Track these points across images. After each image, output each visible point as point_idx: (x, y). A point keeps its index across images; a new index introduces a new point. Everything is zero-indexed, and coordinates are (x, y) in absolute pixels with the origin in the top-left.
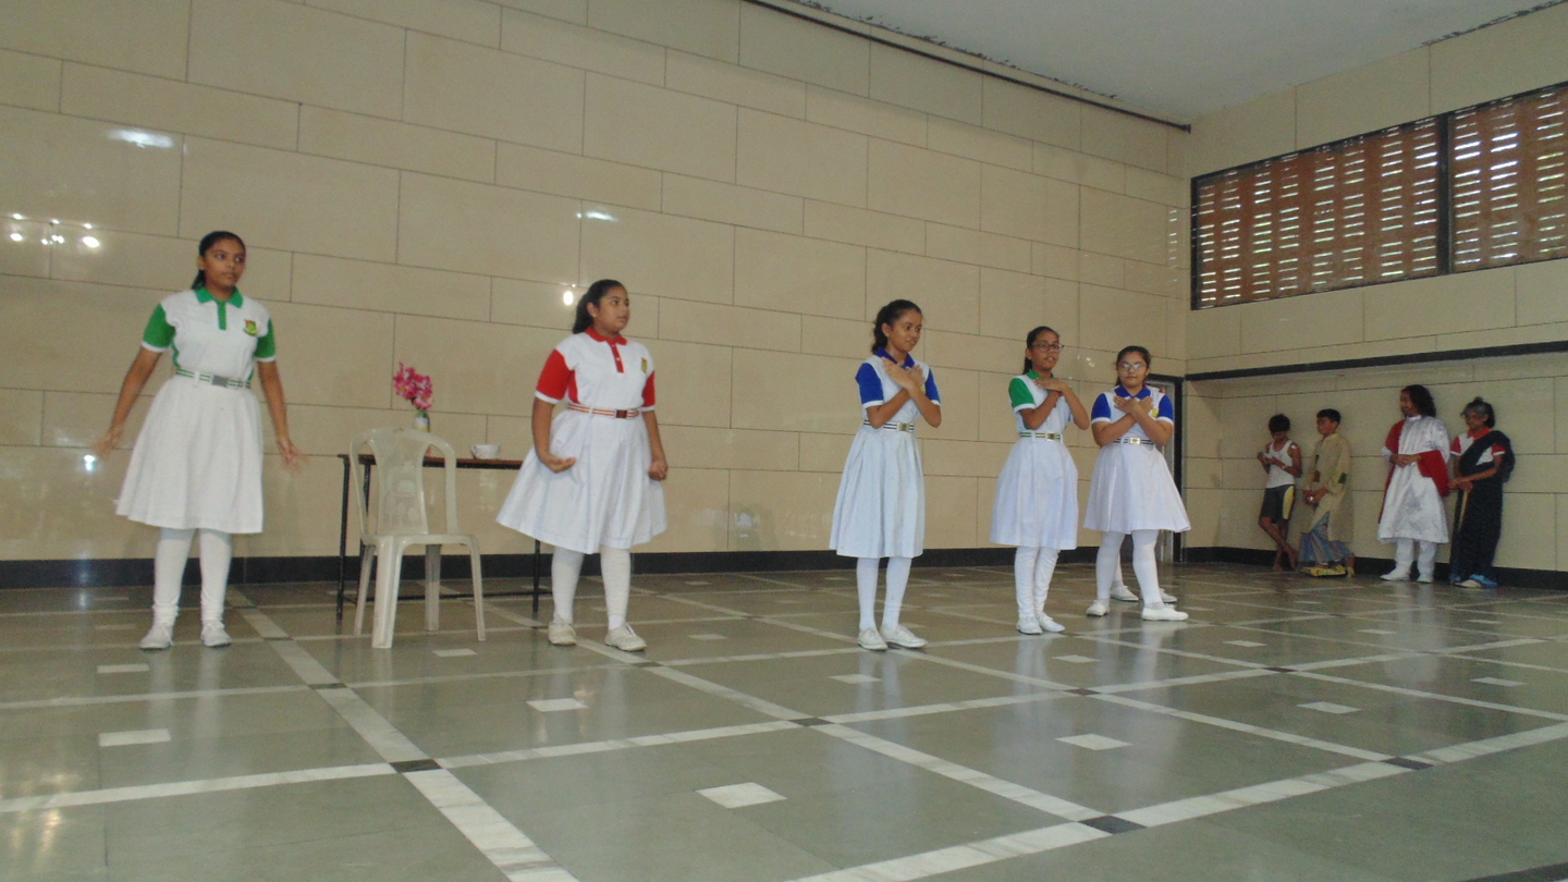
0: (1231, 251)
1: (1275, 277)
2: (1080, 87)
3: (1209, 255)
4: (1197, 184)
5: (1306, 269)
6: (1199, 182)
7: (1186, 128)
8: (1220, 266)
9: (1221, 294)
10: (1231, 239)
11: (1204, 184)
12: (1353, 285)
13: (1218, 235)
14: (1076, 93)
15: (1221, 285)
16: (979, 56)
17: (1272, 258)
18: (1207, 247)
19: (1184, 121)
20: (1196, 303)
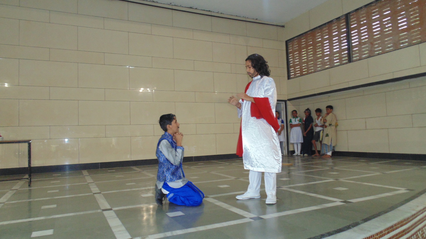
0: (297, 61)
1: (308, 68)
2: (245, 17)
3: (292, 63)
4: (287, 42)
5: (315, 65)
6: (288, 42)
7: (283, 26)
8: (294, 66)
9: (295, 74)
10: (297, 58)
11: (290, 42)
12: (327, 68)
13: (294, 57)
14: (244, 19)
15: (295, 72)
16: (209, 11)
17: (307, 62)
18: (291, 61)
19: (283, 24)
20: (289, 78)
